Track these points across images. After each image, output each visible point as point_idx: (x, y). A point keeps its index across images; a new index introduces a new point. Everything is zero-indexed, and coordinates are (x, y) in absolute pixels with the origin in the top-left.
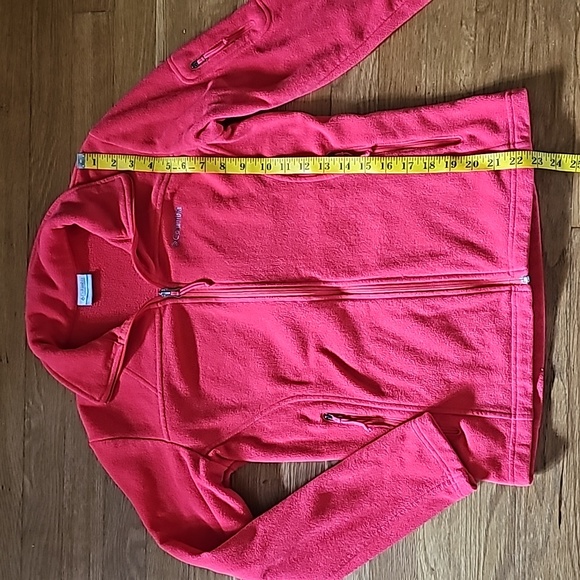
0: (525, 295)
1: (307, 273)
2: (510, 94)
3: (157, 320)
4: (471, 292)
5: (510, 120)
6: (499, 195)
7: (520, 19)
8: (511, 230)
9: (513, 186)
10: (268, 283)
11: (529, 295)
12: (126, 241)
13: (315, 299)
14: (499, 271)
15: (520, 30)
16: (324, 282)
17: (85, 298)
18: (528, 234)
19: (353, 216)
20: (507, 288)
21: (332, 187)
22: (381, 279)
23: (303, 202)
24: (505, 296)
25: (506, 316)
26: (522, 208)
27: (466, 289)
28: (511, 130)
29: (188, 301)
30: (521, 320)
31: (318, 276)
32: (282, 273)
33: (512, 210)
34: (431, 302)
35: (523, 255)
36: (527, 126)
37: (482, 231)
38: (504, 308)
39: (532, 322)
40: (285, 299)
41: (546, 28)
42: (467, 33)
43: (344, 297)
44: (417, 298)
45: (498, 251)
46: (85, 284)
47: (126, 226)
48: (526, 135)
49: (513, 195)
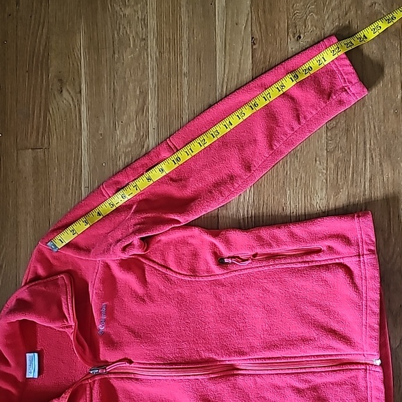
0: (377, 374)
1: (206, 355)
2: (359, 217)
3: (88, 393)
4: (336, 369)
5: (359, 237)
6: (354, 295)
7: (361, 157)
8: (364, 323)
9: (364, 288)
10: (176, 364)
11: (381, 375)
12: (67, 327)
13: (213, 376)
14: (356, 353)
15: (361, 165)
16: (220, 361)
17: (32, 372)
18: (378, 327)
19: (241, 308)
20: (363, 367)
21: (223, 285)
22: (264, 358)
23: (201, 296)
24: (362, 373)
25: (363, 389)
26: (372, 306)
27: (332, 366)
28: (360, 244)
29: (112, 376)
30: (375, 393)
31: (214, 357)
32: (186, 354)
33: (364, 307)
34: (305, 377)
35: (376, 343)
36: (373, 241)
37: (341, 321)
38: (362, 383)
39: (383, 395)
40: (189, 378)
41: (381, 164)
42: (320, 167)
43: (236, 372)
44: (293, 373)
45: (355, 337)
46: (32, 361)
47: (67, 316)
48: (372, 248)
49: (364, 295)
